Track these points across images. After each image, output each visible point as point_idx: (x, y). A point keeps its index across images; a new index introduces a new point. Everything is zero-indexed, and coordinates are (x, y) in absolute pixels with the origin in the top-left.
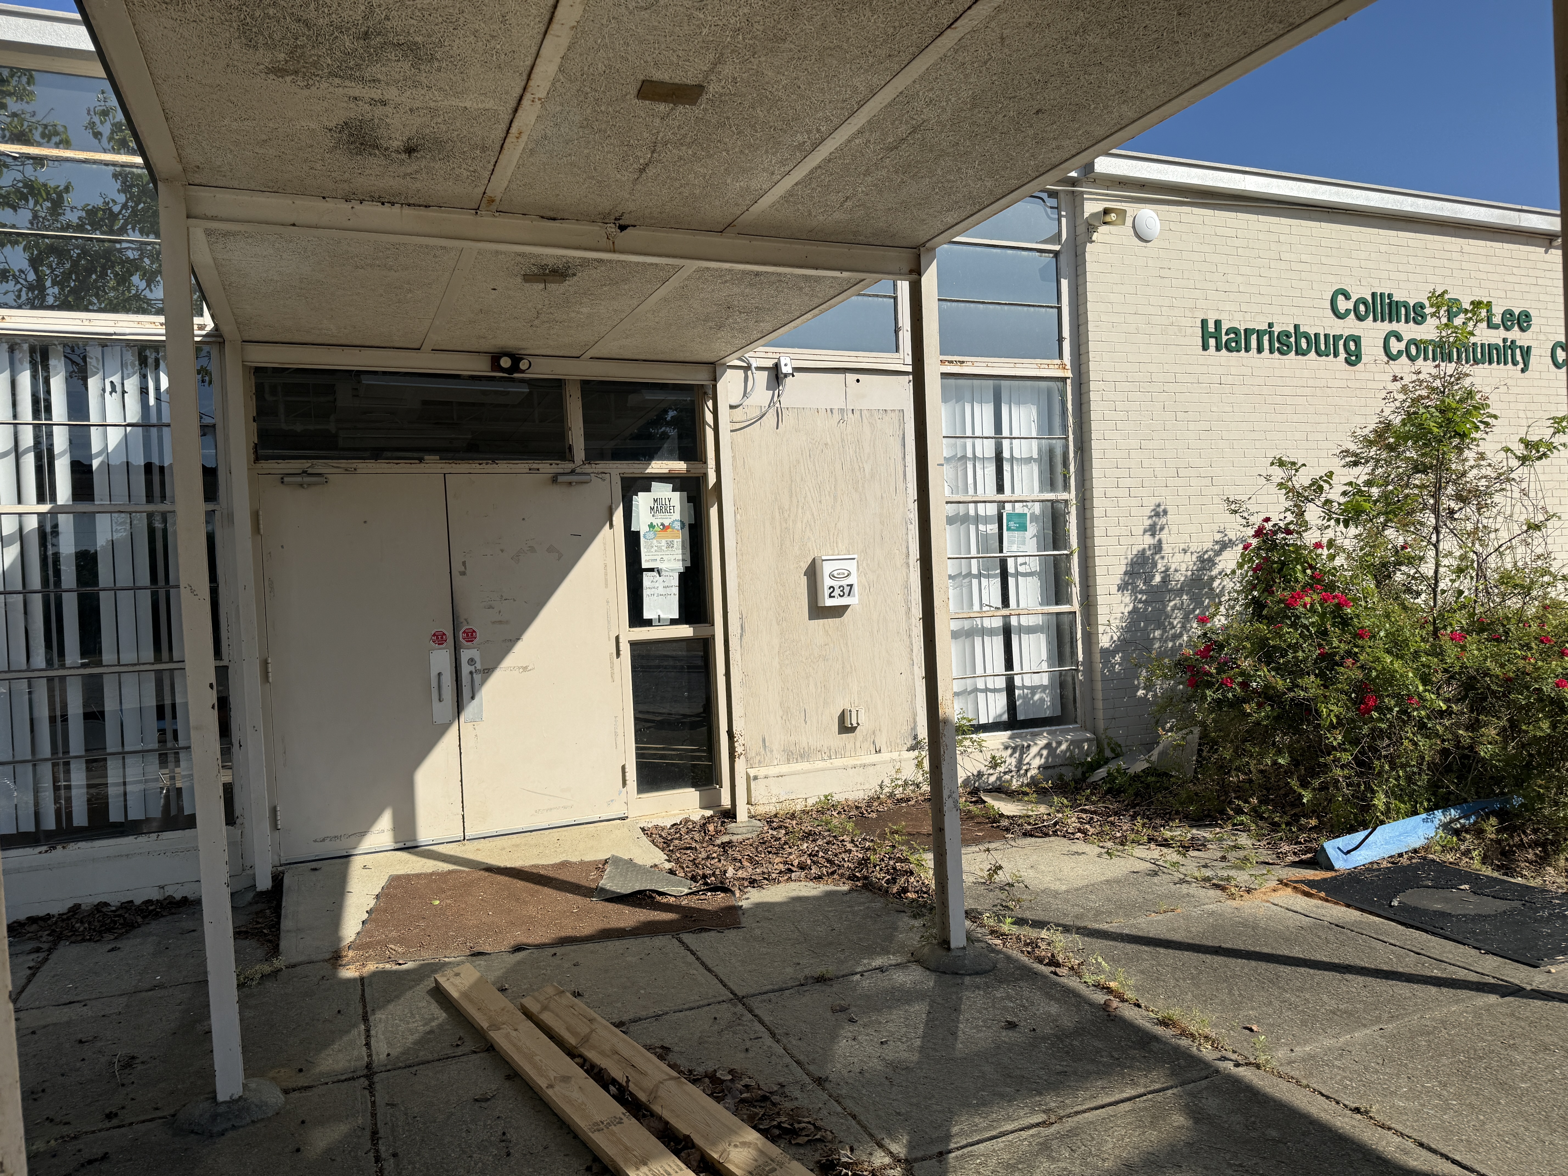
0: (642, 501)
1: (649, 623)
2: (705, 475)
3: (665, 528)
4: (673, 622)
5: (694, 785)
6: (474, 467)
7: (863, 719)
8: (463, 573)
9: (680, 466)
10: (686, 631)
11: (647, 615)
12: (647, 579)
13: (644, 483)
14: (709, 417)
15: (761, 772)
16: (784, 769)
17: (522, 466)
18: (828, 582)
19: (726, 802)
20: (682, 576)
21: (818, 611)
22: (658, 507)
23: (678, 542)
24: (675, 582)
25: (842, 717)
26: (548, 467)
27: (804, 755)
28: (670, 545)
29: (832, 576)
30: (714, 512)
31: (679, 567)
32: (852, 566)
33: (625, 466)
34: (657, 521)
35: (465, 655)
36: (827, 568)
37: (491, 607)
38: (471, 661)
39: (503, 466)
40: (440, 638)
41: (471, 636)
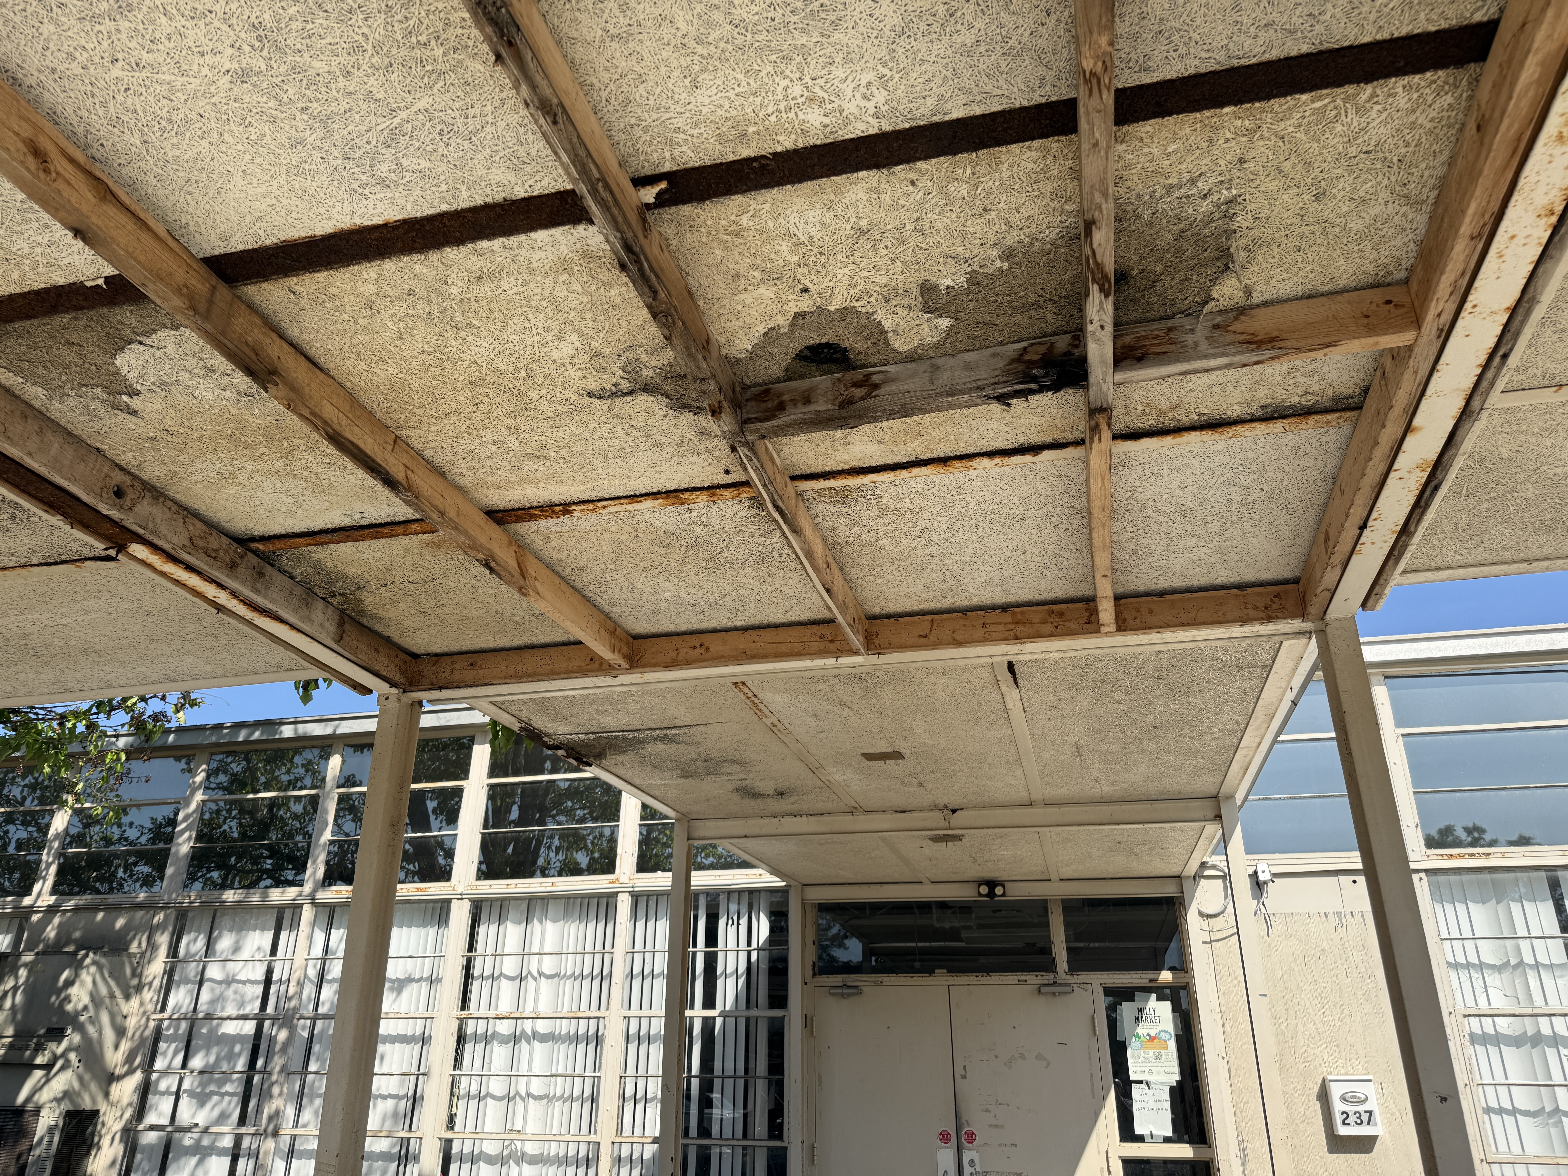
0: (1126, 1011)
1: (1142, 1139)
2: (1192, 986)
3: (1151, 1038)
4: (1167, 1140)
6: (971, 979)
8: (964, 1077)
9: (1165, 977)
10: (1184, 1151)
11: (1138, 1130)
12: (1137, 1092)
13: (1128, 994)
14: (1186, 927)
17: (1011, 978)
18: (1340, 1106)
20: (1173, 1090)
21: (1339, 1142)
22: (1143, 1017)
23: (1166, 1054)
24: (1167, 1096)
26: (1034, 979)
28: (1159, 1057)
29: (1343, 1099)
31: (1170, 1080)
32: (1368, 1089)
33: (1105, 976)
34: (1143, 1032)
35: (967, 1157)
36: (1339, 1090)
37: (987, 1111)
38: (972, 1163)
39: (996, 978)
40: (945, 1137)
41: (971, 1137)
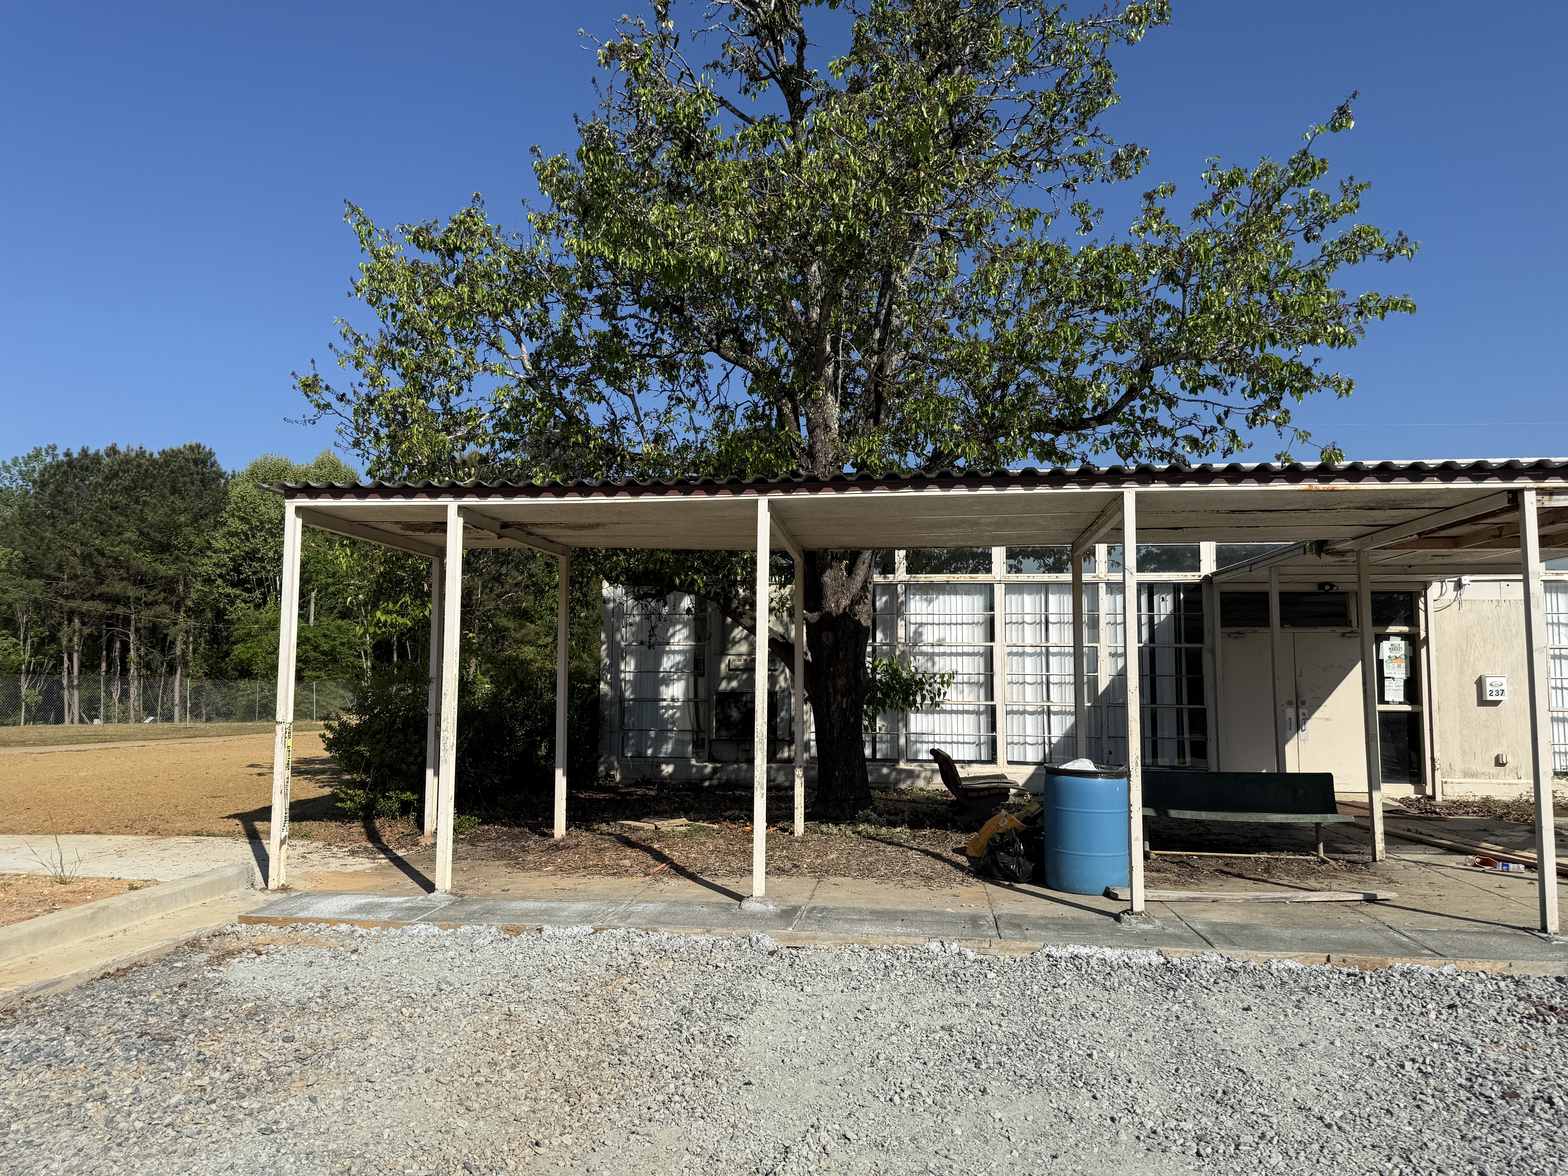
0: (1385, 645)
1: (1388, 703)
2: (1419, 634)
3: (1396, 658)
4: (1400, 703)
5: (1411, 782)
6: (1307, 630)
7: (1509, 759)
8: (1300, 675)
9: (1405, 629)
10: (1407, 708)
11: (1386, 699)
12: (1387, 682)
13: (1387, 637)
14: (1422, 606)
15: (1449, 780)
16: (1462, 780)
17: (1328, 630)
18: (1489, 688)
19: (1429, 792)
20: (1405, 681)
21: (1482, 702)
22: (1393, 648)
23: (1403, 665)
24: (1402, 684)
25: (1497, 758)
26: (1340, 630)
27: (1474, 775)
28: (1399, 666)
29: (1491, 685)
30: (1423, 651)
31: (1404, 677)
32: (1504, 680)
33: (1377, 629)
34: (1392, 655)
35: (1301, 711)
36: (1488, 681)
37: (1312, 691)
38: (1304, 714)
39: (1319, 629)
40: (1290, 703)
41: (1304, 703)
